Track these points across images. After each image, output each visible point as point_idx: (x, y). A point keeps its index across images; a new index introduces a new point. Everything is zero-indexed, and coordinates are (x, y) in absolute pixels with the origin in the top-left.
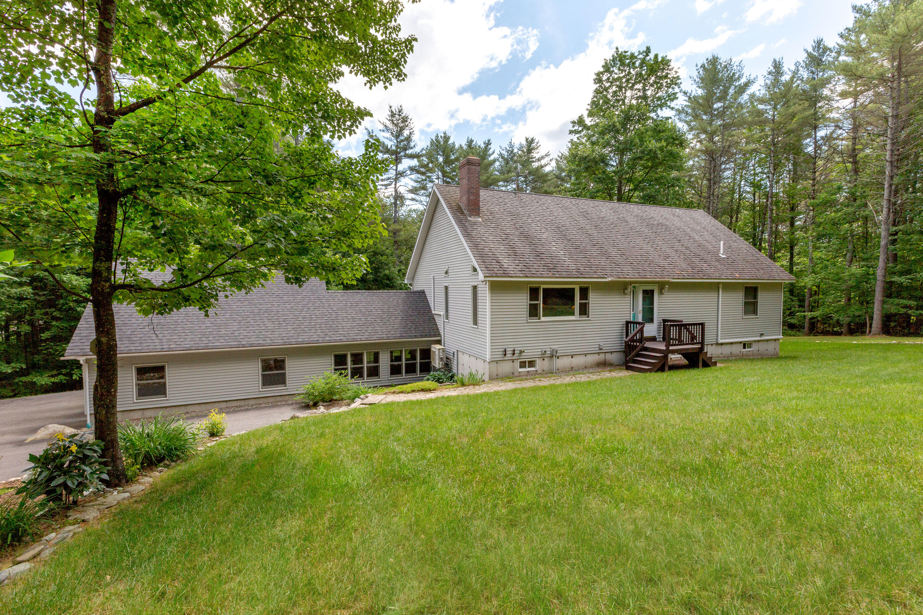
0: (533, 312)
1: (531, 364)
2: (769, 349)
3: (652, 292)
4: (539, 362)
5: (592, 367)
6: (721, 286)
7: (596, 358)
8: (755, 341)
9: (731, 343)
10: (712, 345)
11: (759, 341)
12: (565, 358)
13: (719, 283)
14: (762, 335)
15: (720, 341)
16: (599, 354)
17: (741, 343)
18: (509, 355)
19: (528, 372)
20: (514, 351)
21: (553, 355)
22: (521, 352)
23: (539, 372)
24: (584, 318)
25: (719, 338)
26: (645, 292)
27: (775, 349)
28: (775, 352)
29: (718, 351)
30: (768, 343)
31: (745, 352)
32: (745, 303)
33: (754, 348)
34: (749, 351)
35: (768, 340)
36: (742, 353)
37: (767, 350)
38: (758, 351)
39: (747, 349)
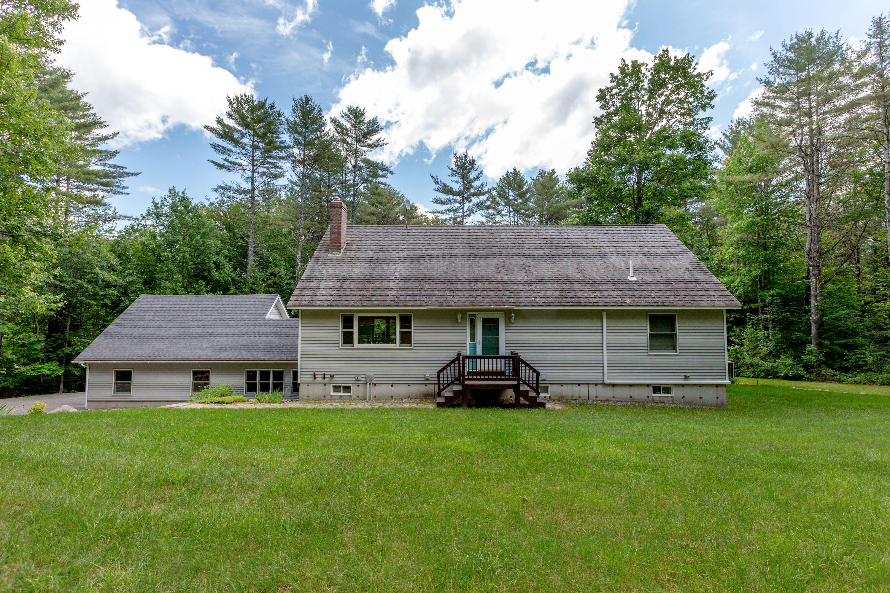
0: (348, 339)
1: (347, 389)
2: (704, 397)
3: (496, 322)
4: (353, 388)
5: (416, 398)
6: (604, 314)
7: (422, 389)
8: (676, 385)
9: (631, 385)
10: (596, 385)
11: (683, 385)
12: (384, 386)
13: (604, 310)
14: (687, 377)
15: (607, 381)
16: (426, 384)
17: (648, 385)
18: (319, 379)
19: (341, 396)
20: (324, 375)
21: (370, 382)
22: (332, 377)
23: (353, 397)
24: (406, 346)
25: (606, 377)
26: (485, 322)
27: (718, 398)
28: (717, 402)
29: (608, 393)
30: (703, 389)
31: (658, 398)
32: (651, 336)
33: (675, 393)
34: (666, 397)
35: (700, 385)
36: (651, 398)
37: (700, 398)
38: (683, 397)
39: (662, 395)
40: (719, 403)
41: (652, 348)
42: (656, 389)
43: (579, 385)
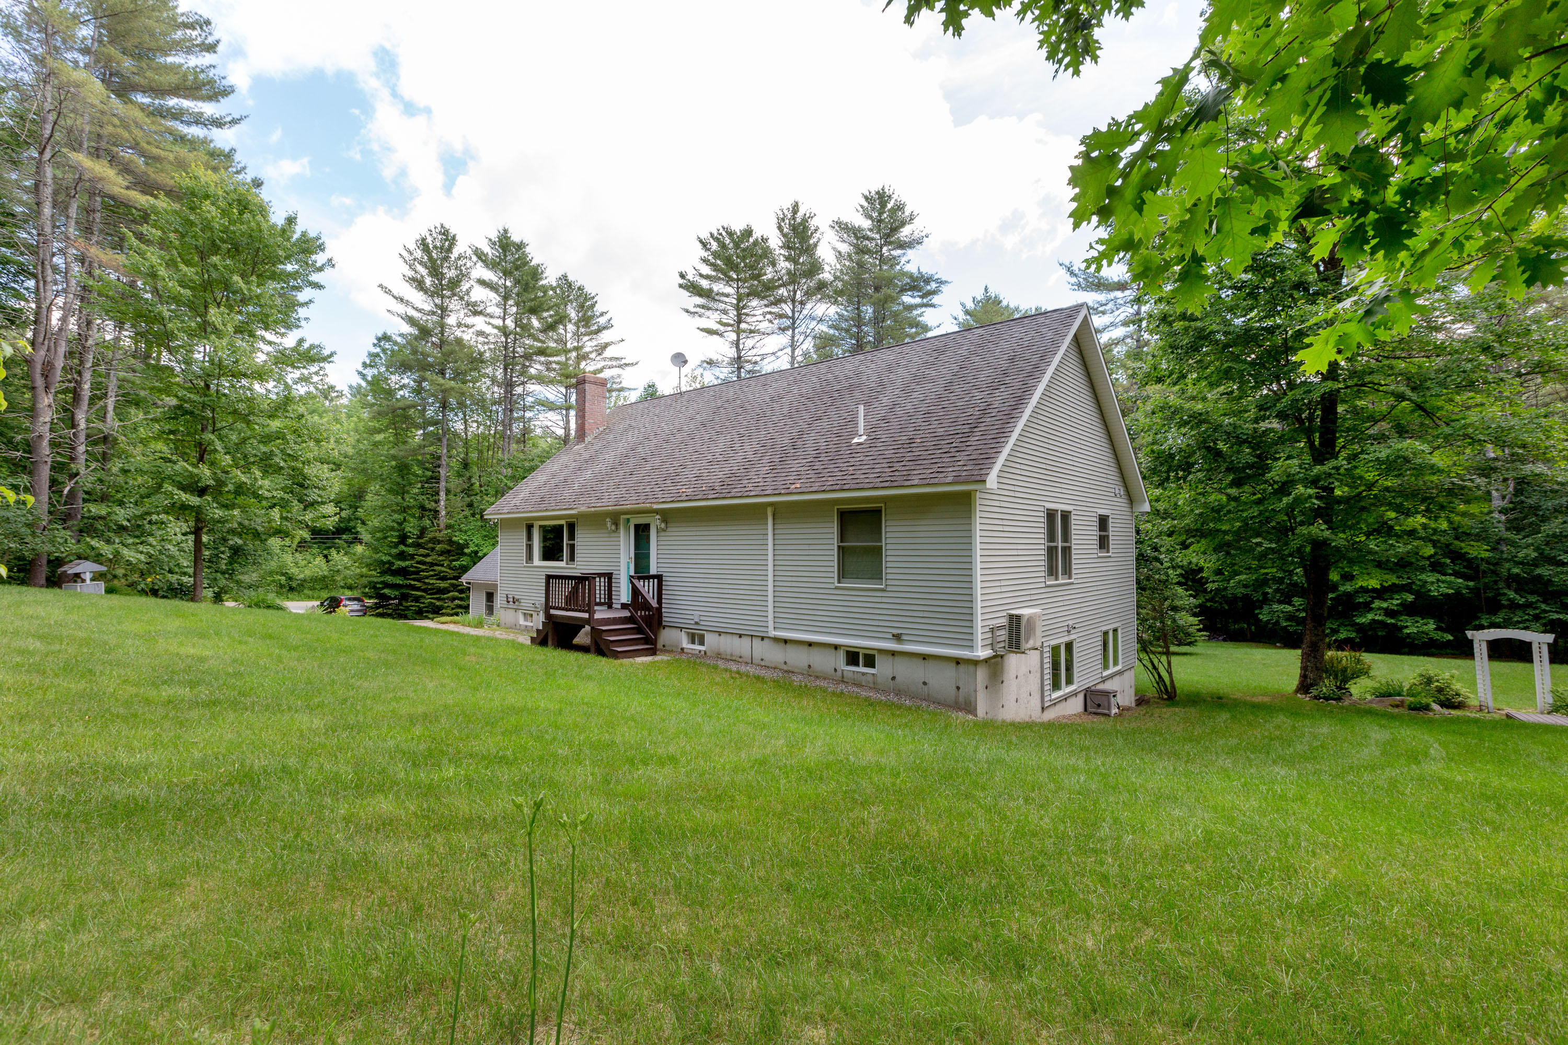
1: (532, 618)
2: (931, 682)
3: (646, 527)
4: (535, 617)
6: (770, 511)
8: (881, 651)
9: (810, 645)
10: (761, 638)
11: (892, 653)
13: (769, 504)
14: (898, 638)
15: (773, 633)
17: (836, 647)
18: (511, 603)
20: (513, 598)
22: (519, 601)
25: (770, 625)
26: (638, 528)
27: (958, 688)
28: (957, 697)
29: (775, 655)
30: (930, 664)
31: (851, 675)
32: (843, 551)
33: (883, 668)
34: (863, 674)
35: (925, 657)
36: (839, 673)
37: (925, 683)
38: (893, 678)
39: (862, 669)
40: (961, 699)
41: (843, 574)
42: (853, 657)
43: (740, 636)
